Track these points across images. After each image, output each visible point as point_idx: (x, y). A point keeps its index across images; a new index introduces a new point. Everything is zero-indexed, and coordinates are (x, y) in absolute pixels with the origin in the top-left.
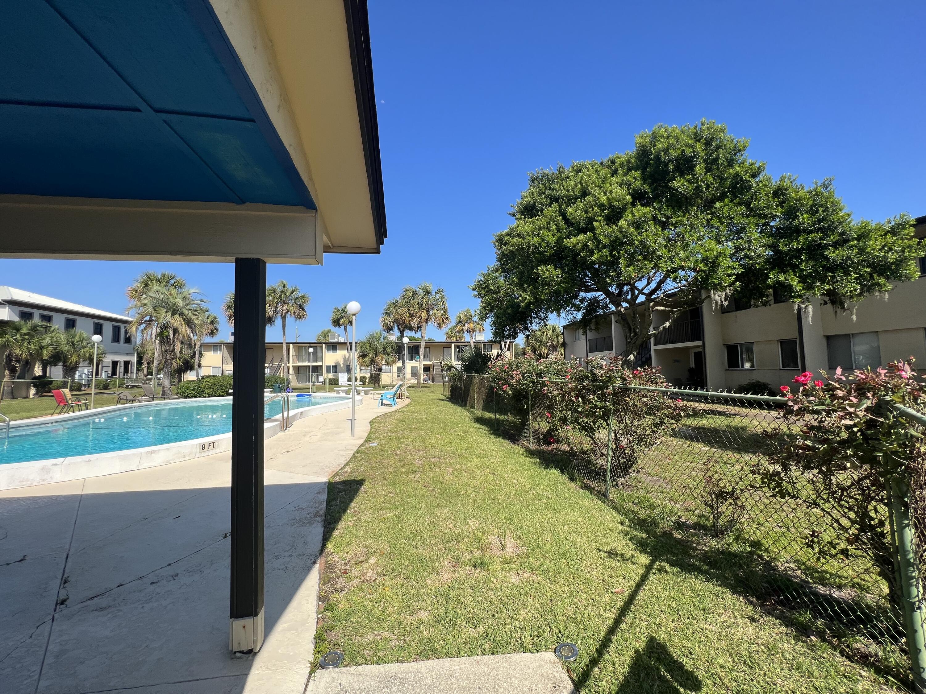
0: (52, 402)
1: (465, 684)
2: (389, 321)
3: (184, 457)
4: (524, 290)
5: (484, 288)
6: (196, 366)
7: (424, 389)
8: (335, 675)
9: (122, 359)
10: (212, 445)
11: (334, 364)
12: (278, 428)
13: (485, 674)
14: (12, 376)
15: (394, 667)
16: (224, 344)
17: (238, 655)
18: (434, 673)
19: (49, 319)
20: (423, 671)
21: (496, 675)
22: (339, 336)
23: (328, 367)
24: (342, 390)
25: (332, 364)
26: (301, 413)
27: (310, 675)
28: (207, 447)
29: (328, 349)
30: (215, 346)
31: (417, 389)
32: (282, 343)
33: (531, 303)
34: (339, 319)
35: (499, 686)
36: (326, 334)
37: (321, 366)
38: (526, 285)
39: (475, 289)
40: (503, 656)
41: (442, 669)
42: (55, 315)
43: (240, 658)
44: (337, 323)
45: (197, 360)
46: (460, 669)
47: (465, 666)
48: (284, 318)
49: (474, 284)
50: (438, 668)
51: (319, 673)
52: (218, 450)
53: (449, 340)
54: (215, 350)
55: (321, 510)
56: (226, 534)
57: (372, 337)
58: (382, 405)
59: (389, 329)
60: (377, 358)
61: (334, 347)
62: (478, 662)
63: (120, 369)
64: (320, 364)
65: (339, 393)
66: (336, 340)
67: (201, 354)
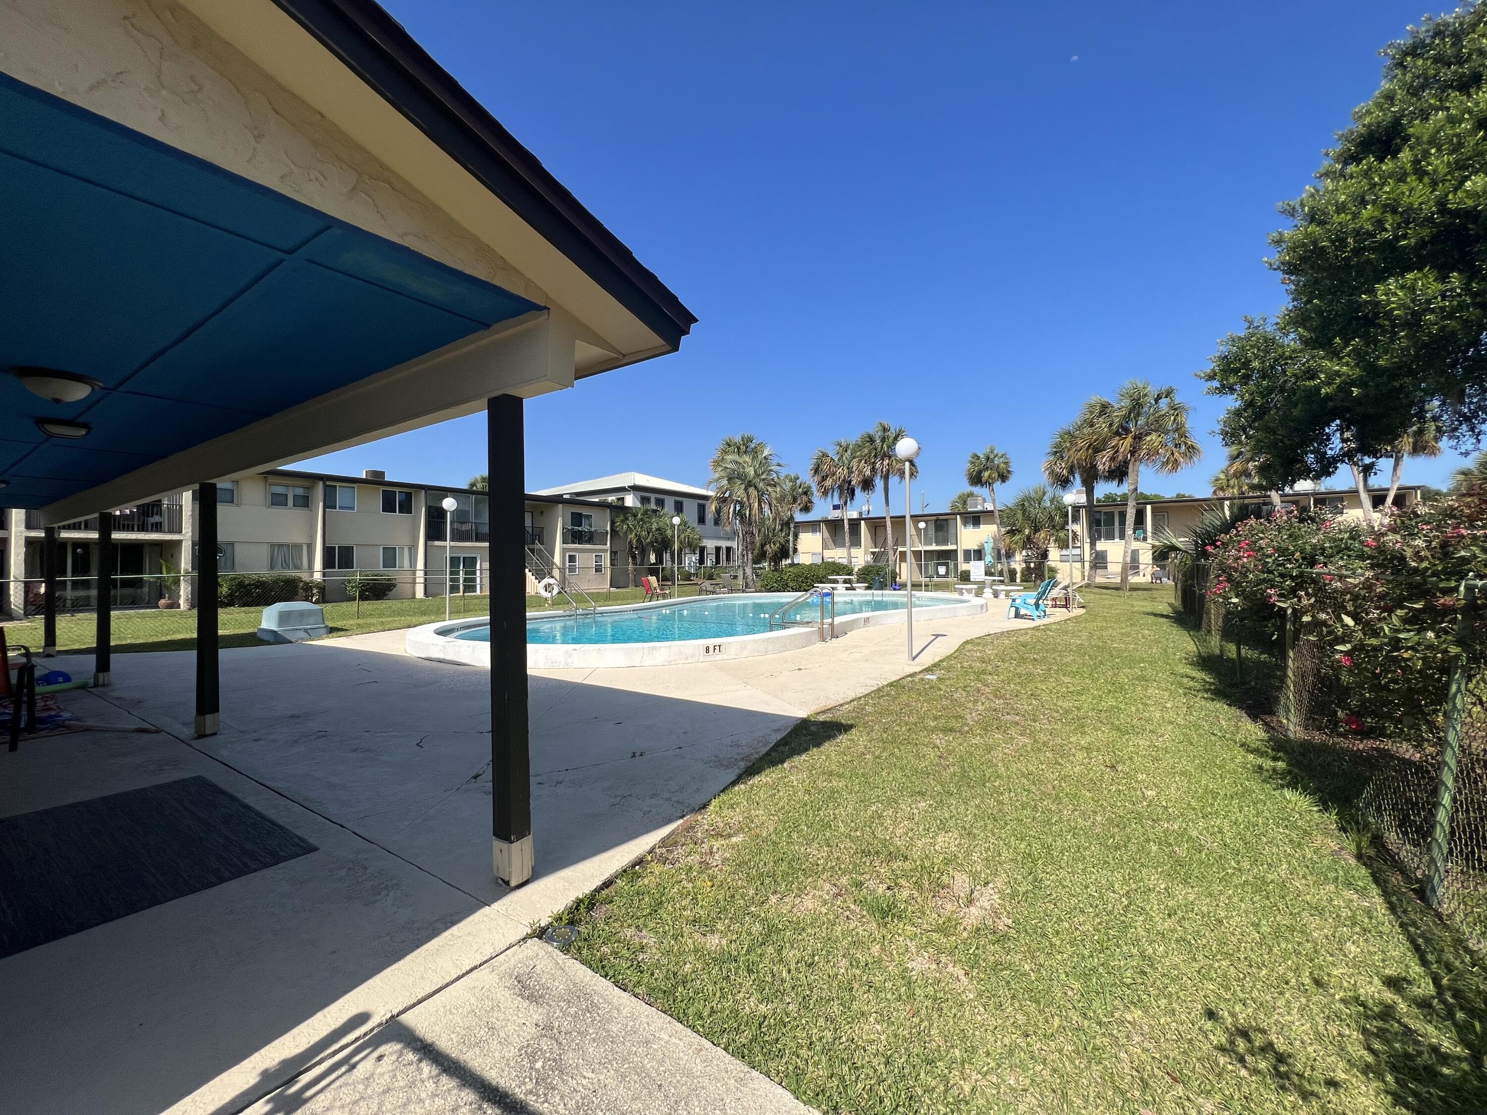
0: (641, 590)
1: (648, 1066)
2: (1061, 468)
3: (687, 658)
4: (1335, 354)
5: (1236, 371)
6: (791, 553)
7: (1135, 593)
8: (542, 953)
9: (724, 544)
10: (717, 648)
11: (976, 548)
12: (817, 637)
13: (689, 1074)
14: (635, 564)
15: (602, 985)
16: (824, 521)
17: (500, 881)
18: (631, 1023)
19: (660, 503)
20: (625, 1011)
21: (703, 1088)
22: (984, 501)
23: (967, 553)
24: (966, 589)
25: (974, 546)
26: (867, 620)
27: (524, 939)
28: (711, 650)
29: (965, 524)
30: (813, 526)
31: (1121, 593)
32: (885, 518)
33: (1353, 383)
34: (980, 472)
35: (686, 1104)
36: (964, 499)
37: (956, 551)
38: (1338, 340)
39: (1211, 378)
40: (747, 1069)
41: (645, 1025)
42: (686, 502)
43: (501, 885)
44: (976, 479)
45: (791, 545)
46: (667, 1042)
47: (678, 1042)
48: (886, 478)
49: (1210, 366)
50: (644, 1020)
51: (534, 944)
52: (725, 656)
53: (1221, 494)
54: (814, 531)
55: (757, 753)
56: (634, 753)
57: (1028, 499)
58: (1017, 615)
59: (1064, 483)
60: (1037, 535)
61: (975, 519)
62: (701, 1050)
63: (723, 556)
64: (954, 547)
65: (962, 594)
66: (979, 508)
67: (796, 536)
